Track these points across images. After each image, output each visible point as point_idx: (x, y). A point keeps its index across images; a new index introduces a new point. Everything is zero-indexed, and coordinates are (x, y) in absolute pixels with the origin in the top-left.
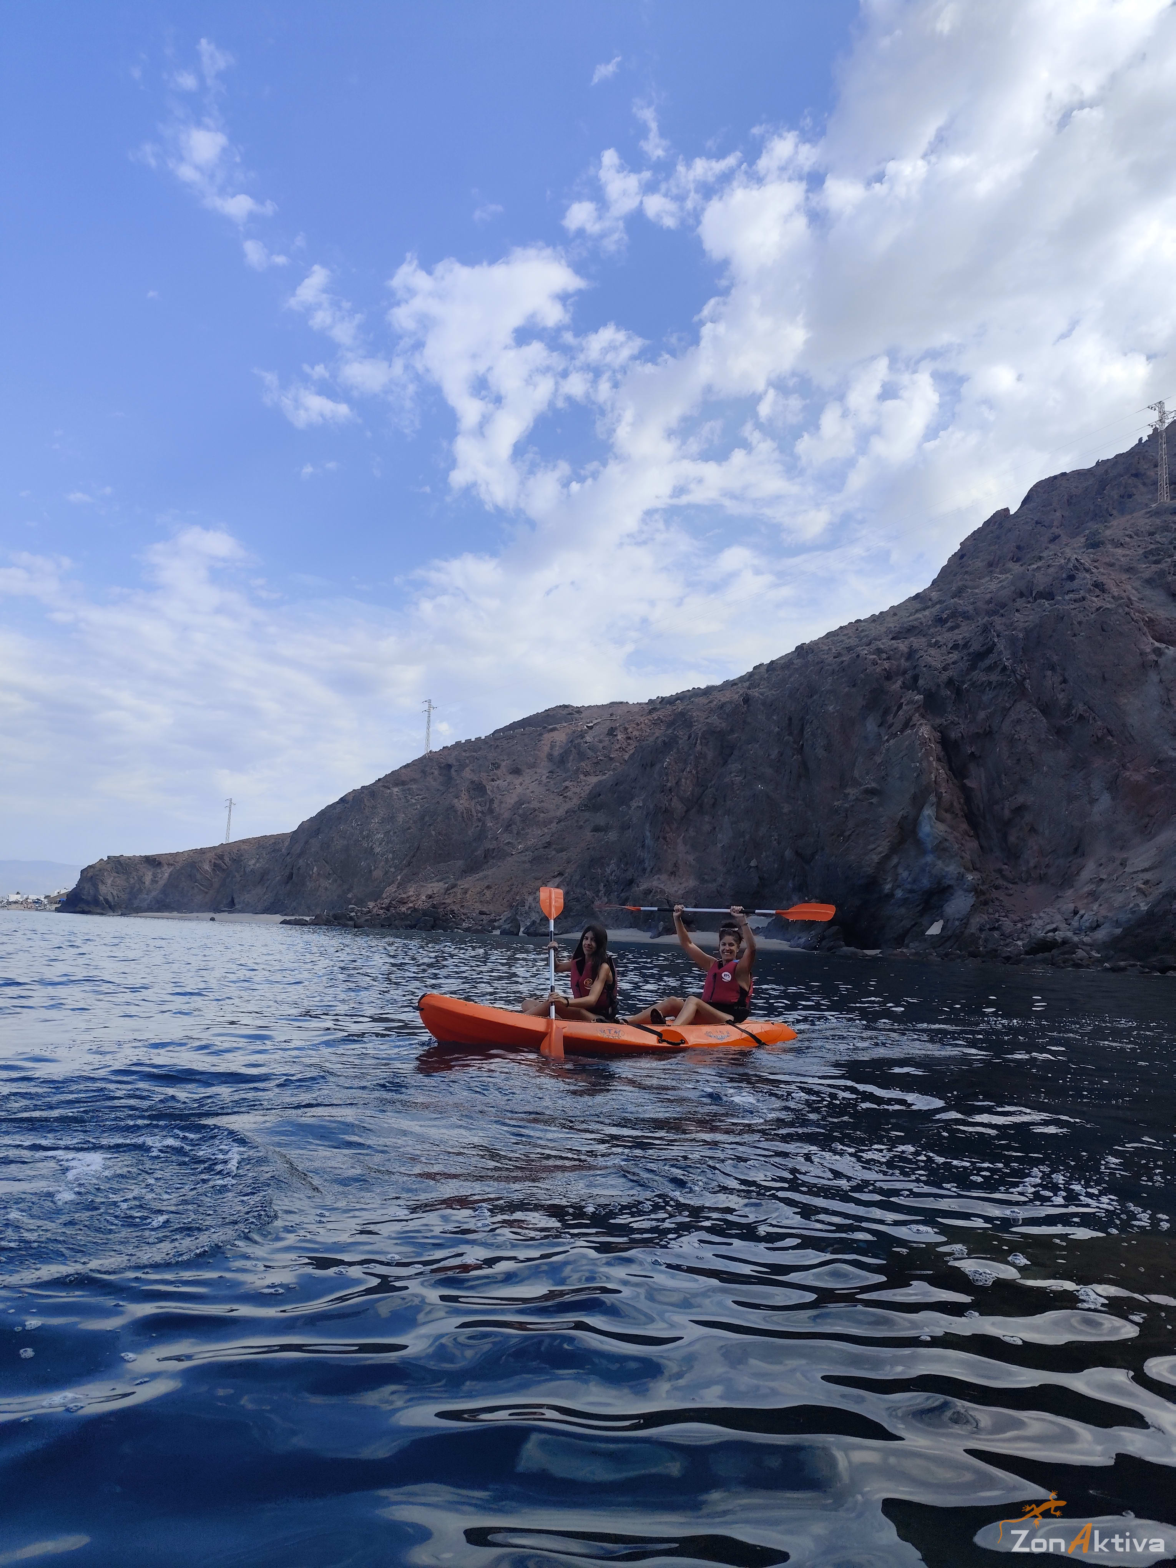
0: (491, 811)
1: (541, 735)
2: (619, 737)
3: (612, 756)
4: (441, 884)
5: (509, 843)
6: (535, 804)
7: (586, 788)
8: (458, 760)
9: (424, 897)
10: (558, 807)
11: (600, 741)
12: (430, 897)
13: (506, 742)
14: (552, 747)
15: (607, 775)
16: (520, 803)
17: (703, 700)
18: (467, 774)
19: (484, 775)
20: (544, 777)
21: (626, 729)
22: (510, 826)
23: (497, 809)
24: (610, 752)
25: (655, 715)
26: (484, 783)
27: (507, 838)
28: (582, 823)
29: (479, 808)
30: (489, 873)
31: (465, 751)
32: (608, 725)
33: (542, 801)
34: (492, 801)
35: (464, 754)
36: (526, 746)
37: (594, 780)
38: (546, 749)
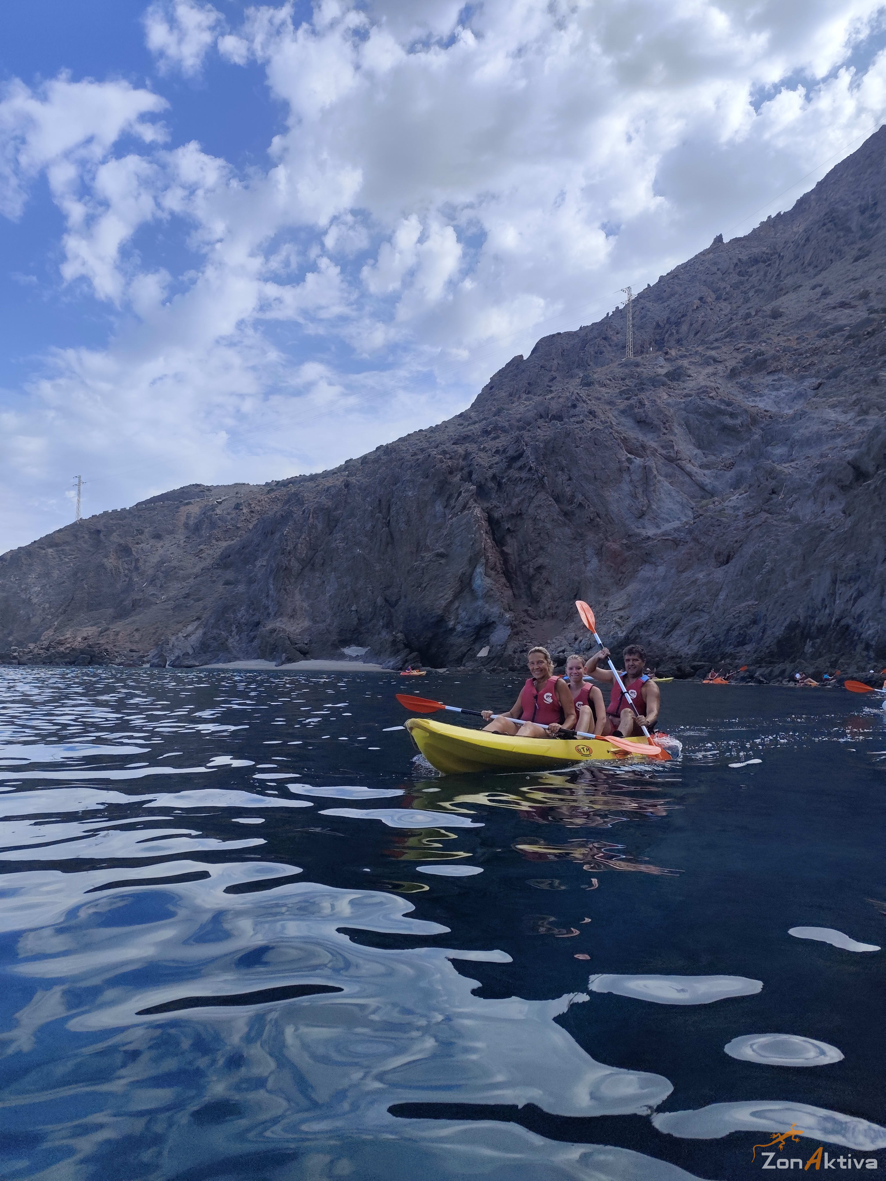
0: (137, 568)
1: (178, 507)
2: (244, 511)
3: (239, 525)
4: (94, 628)
5: (153, 594)
6: (175, 563)
7: (218, 550)
8: (105, 527)
9: (80, 639)
10: (194, 565)
11: (229, 514)
12: (85, 639)
13: (148, 512)
14: (188, 517)
15: (235, 541)
16: (162, 562)
17: (311, 484)
18: (115, 538)
19: (129, 539)
20: (182, 541)
21: (250, 504)
22: (154, 580)
23: (143, 567)
24: (237, 522)
25: (273, 495)
26: (130, 545)
27: (151, 590)
28: (214, 578)
29: (126, 566)
30: (137, 619)
31: (112, 519)
32: (234, 501)
33: (181, 561)
34: (137, 560)
35: (111, 521)
36: (165, 516)
37: (224, 544)
38: (183, 519)
